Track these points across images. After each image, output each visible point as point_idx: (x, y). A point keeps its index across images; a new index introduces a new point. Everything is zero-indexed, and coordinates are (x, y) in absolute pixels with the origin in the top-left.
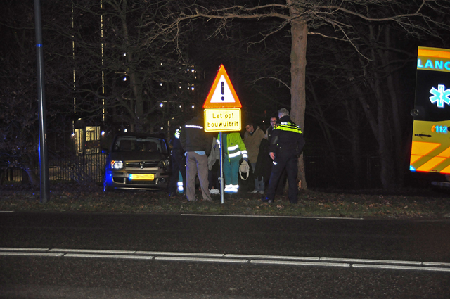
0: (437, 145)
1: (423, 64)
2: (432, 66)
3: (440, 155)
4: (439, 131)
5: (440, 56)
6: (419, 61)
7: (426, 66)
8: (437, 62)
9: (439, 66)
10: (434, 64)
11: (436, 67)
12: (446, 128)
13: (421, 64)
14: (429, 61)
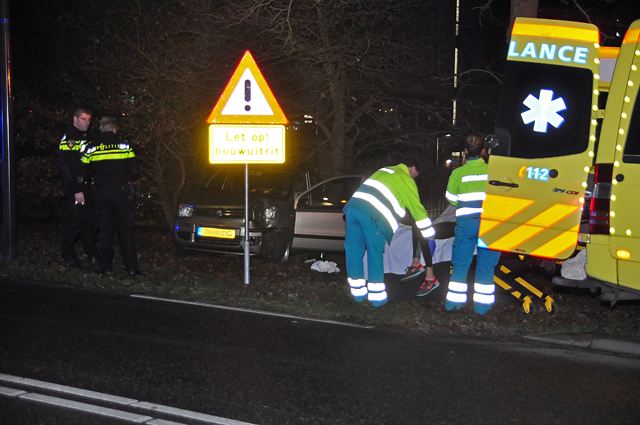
0: (527, 203)
1: (519, 49)
2: (534, 55)
3: (531, 222)
4: (533, 176)
5: (552, 35)
6: (512, 45)
7: (523, 55)
8: (545, 47)
9: (548, 54)
10: (538, 51)
11: (542, 56)
12: (546, 172)
13: (515, 51)
14: (531, 45)
